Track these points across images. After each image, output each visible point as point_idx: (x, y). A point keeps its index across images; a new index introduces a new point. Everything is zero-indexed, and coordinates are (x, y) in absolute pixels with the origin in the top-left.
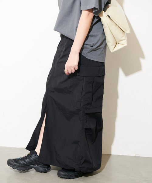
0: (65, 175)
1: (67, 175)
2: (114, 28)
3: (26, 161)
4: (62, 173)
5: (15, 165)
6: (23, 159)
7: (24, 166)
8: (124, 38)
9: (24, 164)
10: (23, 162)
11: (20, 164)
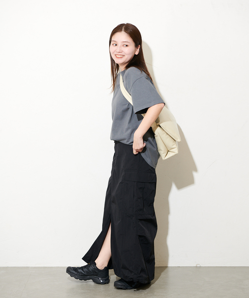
0: (121, 286)
1: (124, 286)
2: (164, 136)
3: (84, 270)
4: (119, 283)
5: (73, 273)
6: (82, 268)
7: (82, 275)
8: (174, 146)
9: (81, 273)
10: (81, 271)
11: (78, 272)
